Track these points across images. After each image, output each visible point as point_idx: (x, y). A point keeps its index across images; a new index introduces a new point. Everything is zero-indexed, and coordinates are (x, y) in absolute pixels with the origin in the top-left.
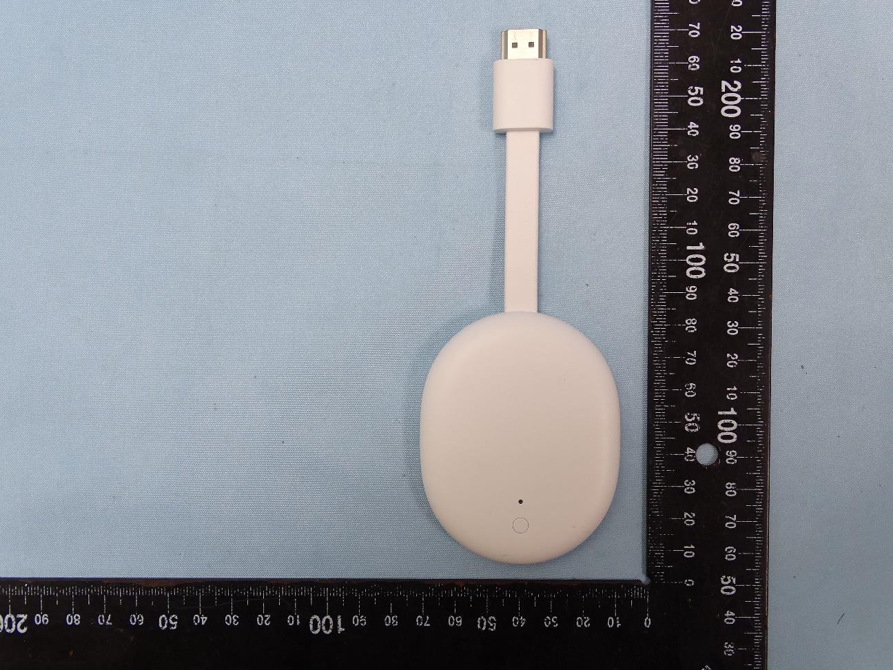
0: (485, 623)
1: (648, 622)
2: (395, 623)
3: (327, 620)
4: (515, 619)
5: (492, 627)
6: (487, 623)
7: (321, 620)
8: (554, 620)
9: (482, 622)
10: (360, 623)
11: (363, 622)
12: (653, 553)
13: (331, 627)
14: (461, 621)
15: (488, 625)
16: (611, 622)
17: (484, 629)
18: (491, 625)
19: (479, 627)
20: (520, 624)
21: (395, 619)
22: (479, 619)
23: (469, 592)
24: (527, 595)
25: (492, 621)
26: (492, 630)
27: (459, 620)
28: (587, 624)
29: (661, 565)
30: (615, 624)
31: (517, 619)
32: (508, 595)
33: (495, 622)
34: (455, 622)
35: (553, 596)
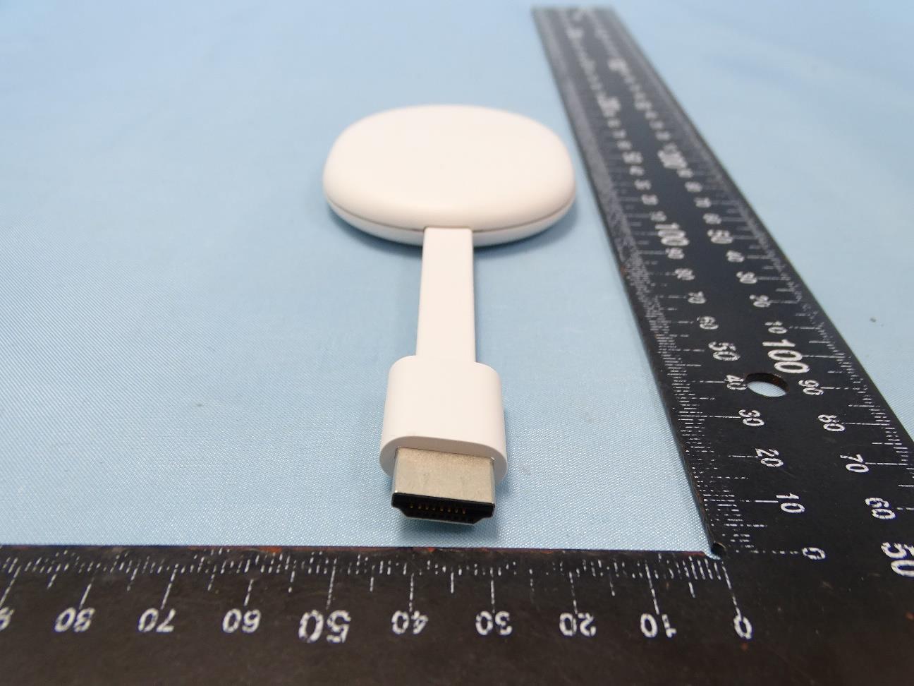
0: (319, 626)
1: (743, 627)
2: (83, 624)
4: (400, 618)
5: (338, 634)
6: (325, 623)
8: (503, 619)
9: (312, 624)
12: (713, 506)
14: (256, 621)
15: (327, 629)
16: (649, 625)
17: (315, 636)
18: (336, 628)
19: (302, 632)
20: (411, 627)
21: (85, 615)
22: (306, 616)
23: (291, 562)
24: (433, 569)
25: (340, 621)
26: (336, 639)
27: (252, 617)
28: (588, 628)
29: (738, 523)
30: (661, 629)
31: (405, 616)
32: (385, 570)
33: (347, 623)
34: (242, 623)
35: (496, 572)
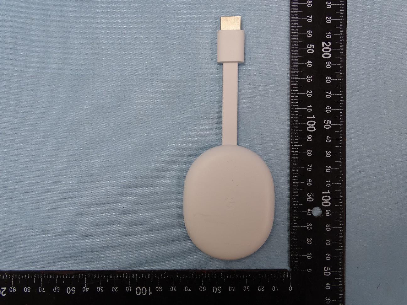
0: (216, 290)
1: (291, 289)
2: (175, 290)
3: (144, 289)
4: (230, 288)
5: (220, 292)
6: (217, 289)
7: (141, 289)
8: (248, 288)
9: (215, 289)
10: (159, 290)
11: (160, 290)
12: (293, 257)
13: (146, 292)
14: (205, 289)
16: (274, 289)
17: (216, 292)
18: (219, 290)
19: (214, 291)
20: (232, 290)
21: (175, 288)
23: (209, 275)
24: (236, 276)
25: (220, 289)
28: (263, 290)
29: (296, 262)
30: (276, 289)
31: (231, 287)
32: (227, 277)
33: (221, 289)
34: (203, 289)
35: (247, 277)
